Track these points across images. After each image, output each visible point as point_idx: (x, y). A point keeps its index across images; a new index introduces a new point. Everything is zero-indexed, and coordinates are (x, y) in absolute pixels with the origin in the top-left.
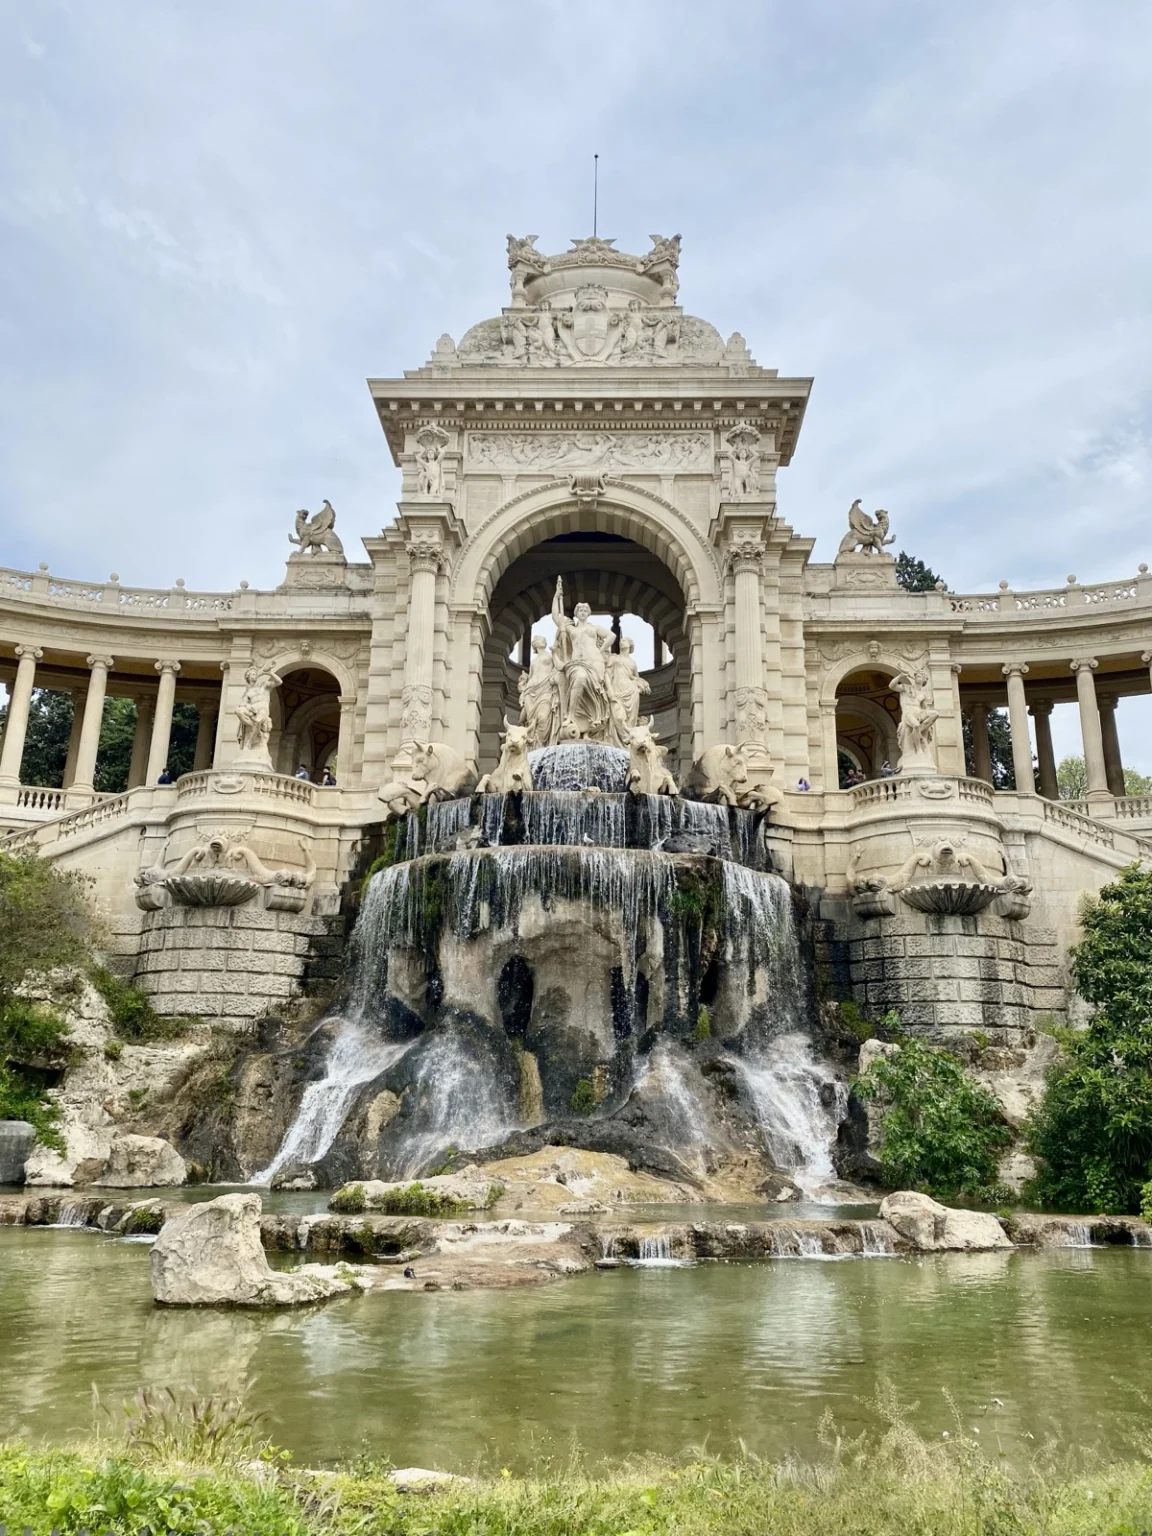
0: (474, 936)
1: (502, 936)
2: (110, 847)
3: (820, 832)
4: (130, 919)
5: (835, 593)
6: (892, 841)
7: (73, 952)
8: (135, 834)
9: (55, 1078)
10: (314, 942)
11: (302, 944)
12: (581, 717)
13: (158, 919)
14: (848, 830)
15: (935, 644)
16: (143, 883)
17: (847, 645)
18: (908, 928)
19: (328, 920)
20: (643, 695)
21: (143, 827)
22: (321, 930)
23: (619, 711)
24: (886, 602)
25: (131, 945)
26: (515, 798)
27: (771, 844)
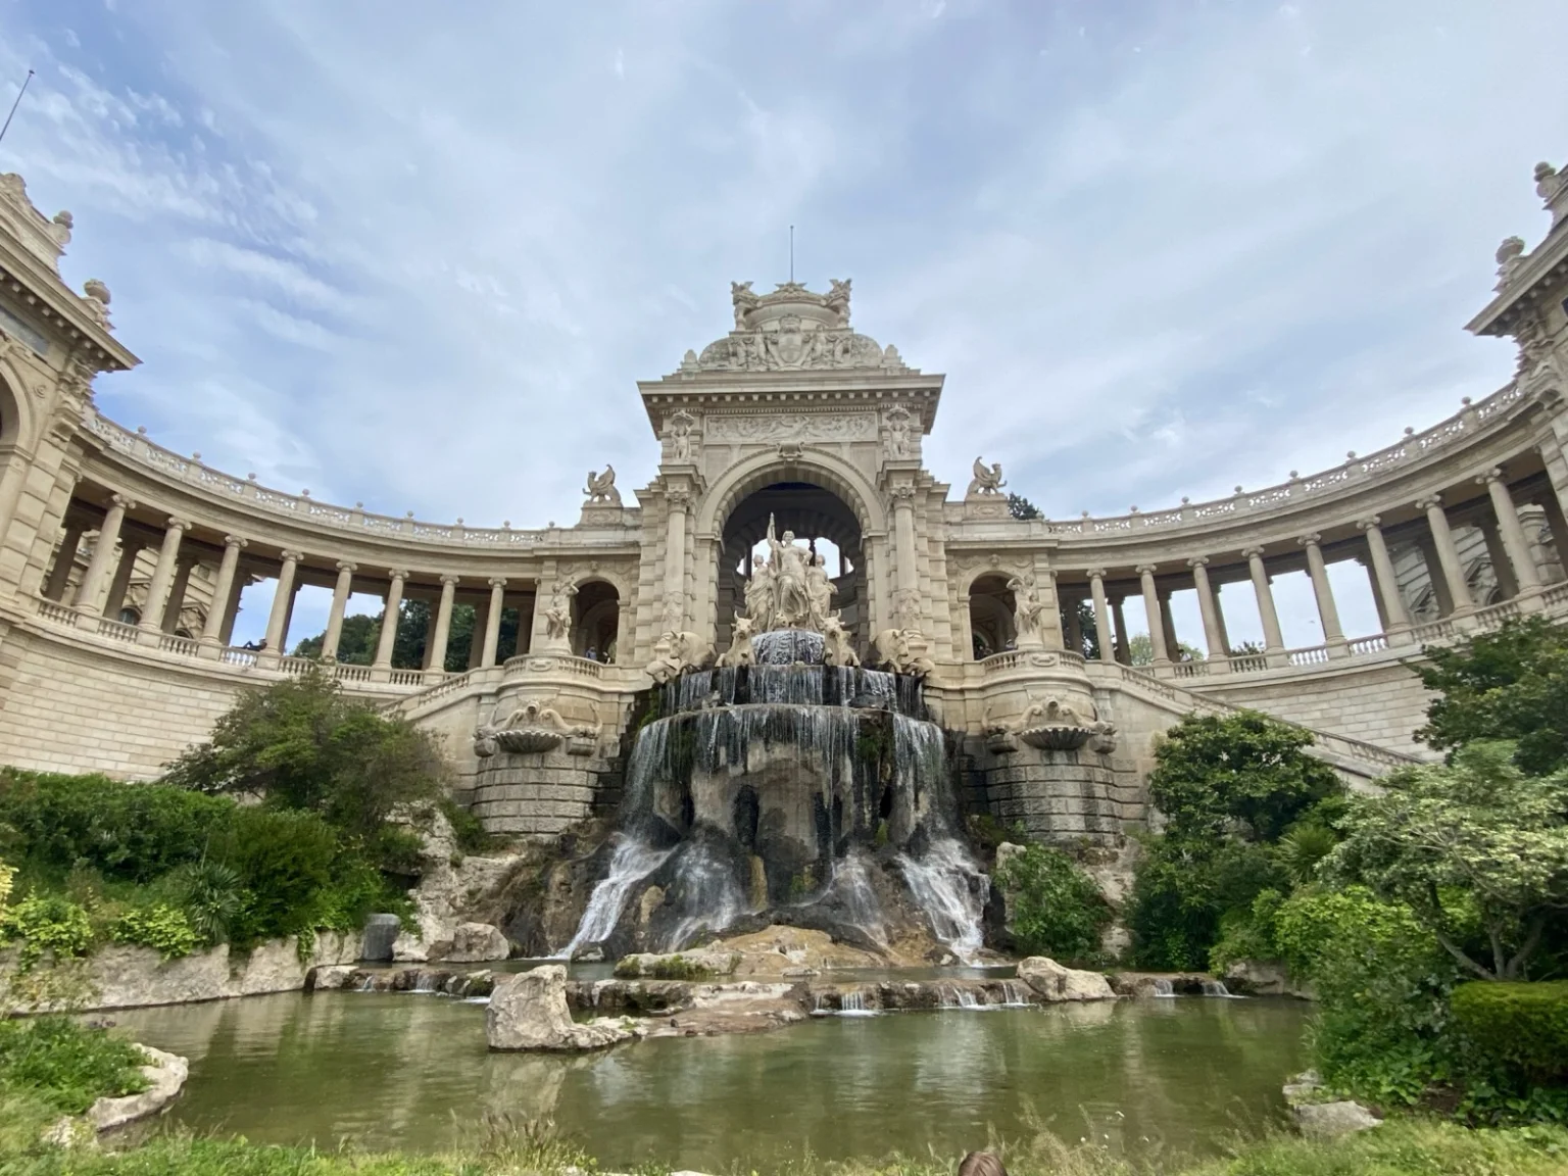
0: (716, 770)
1: (735, 771)
2: (455, 712)
3: (962, 691)
4: (470, 764)
5: (967, 521)
6: (1014, 697)
7: (429, 790)
8: (473, 702)
9: (414, 881)
10: (601, 776)
11: (593, 779)
12: (789, 612)
13: (490, 762)
14: (982, 689)
15: (1038, 557)
16: (479, 737)
17: (976, 558)
18: (1027, 760)
19: (611, 761)
20: (832, 595)
21: (479, 697)
22: (606, 769)
23: (816, 607)
24: (1003, 527)
25: (469, 782)
26: (744, 671)
27: (928, 701)
